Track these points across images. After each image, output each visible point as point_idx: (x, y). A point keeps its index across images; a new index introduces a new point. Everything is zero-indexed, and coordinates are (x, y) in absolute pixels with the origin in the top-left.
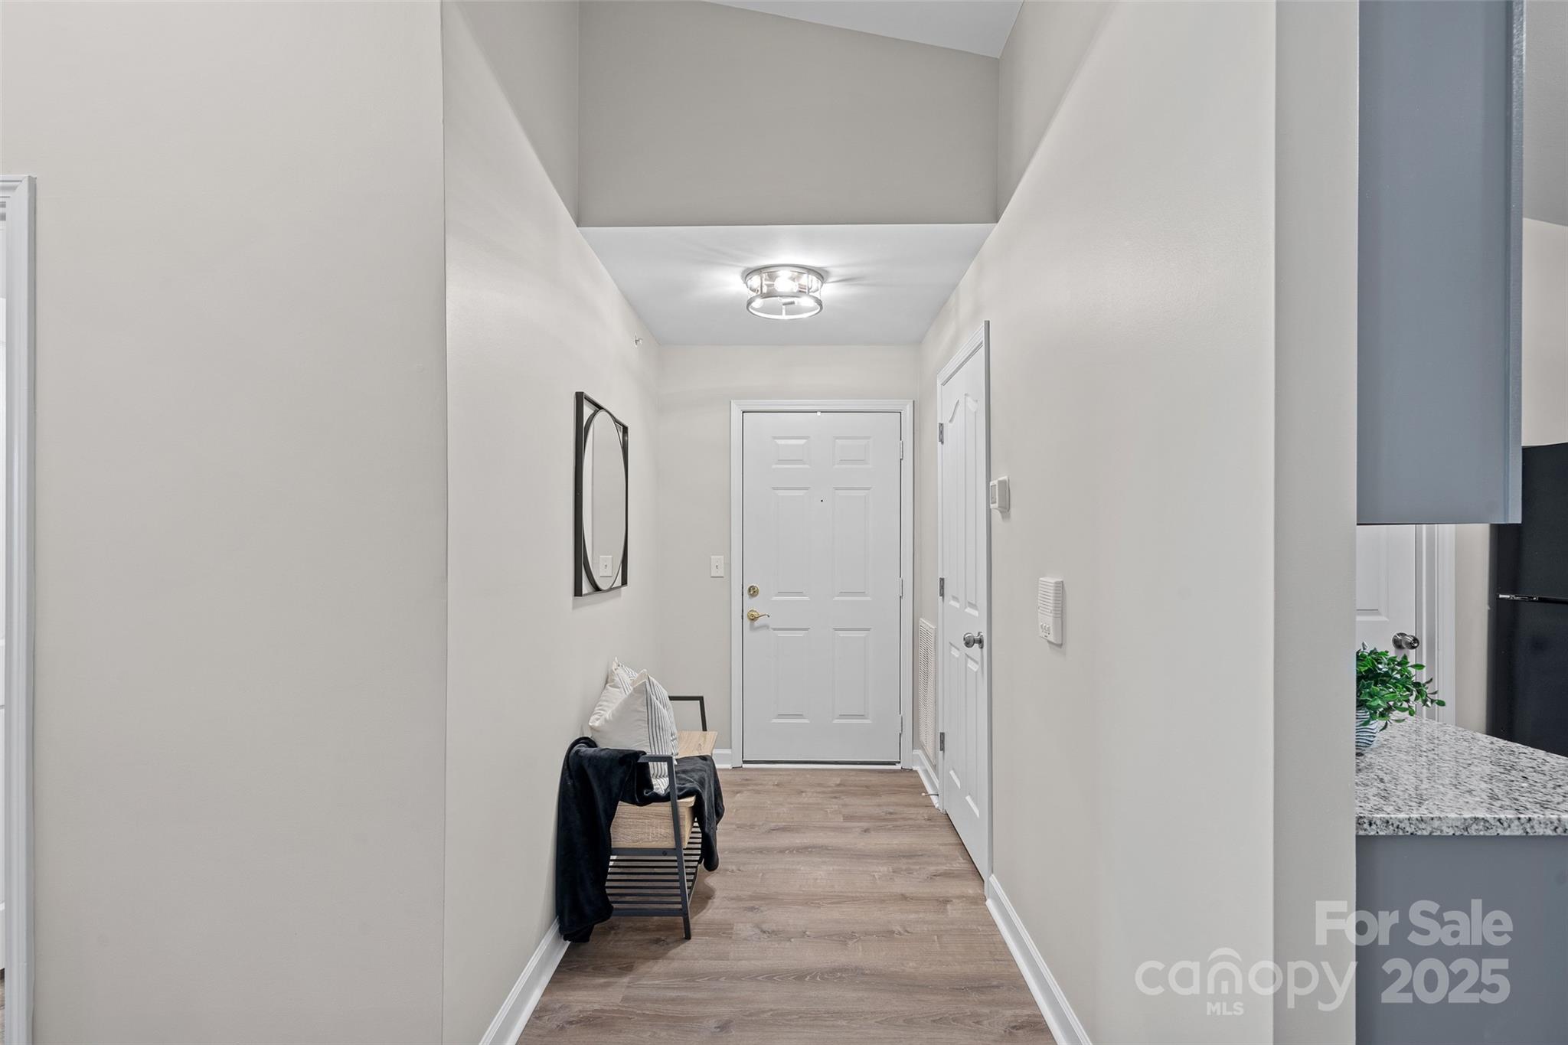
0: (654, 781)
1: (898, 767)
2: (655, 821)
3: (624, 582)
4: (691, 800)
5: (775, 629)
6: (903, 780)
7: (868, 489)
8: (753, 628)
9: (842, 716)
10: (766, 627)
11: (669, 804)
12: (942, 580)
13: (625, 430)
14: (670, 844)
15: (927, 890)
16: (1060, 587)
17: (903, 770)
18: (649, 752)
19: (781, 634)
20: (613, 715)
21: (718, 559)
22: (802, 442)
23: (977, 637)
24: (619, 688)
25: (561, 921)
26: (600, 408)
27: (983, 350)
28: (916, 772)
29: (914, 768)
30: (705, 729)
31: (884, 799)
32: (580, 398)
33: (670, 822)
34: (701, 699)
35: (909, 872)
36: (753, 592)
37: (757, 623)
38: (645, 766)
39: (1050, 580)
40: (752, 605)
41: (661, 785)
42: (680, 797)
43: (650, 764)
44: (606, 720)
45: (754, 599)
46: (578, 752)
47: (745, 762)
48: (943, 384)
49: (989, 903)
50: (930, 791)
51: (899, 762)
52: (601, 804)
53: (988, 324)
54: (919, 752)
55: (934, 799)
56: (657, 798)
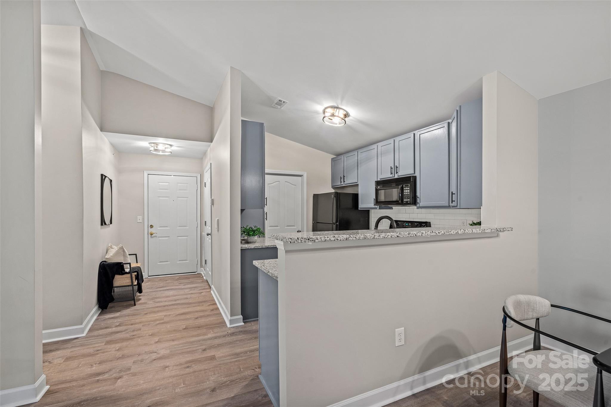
0: (125, 270)
1: (196, 273)
2: (126, 279)
3: (111, 223)
4: (136, 273)
5: (158, 237)
6: (198, 275)
7: (187, 197)
8: (151, 237)
9: (180, 261)
10: (156, 236)
11: (130, 274)
12: (206, 222)
13: (111, 181)
14: (130, 284)
15: (198, 292)
16: (218, 220)
17: (198, 274)
18: (124, 262)
19: (160, 238)
20: (113, 254)
21: (140, 218)
22: (167, 184)
23: (210, 233)
24: (113, 249)
25: (99, 304)
26: (106, 177)
27: (210, 169)
28: (201, 274)
29: (201, 273)
30: (137, 262)
31: (191, 279)
32: (102, 175)
33: (130, 279)
34: (136, 255)
35: (194, 290)
36: (152, 226)
37: (153, 236)
38: (123, 265)
39: (217, 219)
40: (151, 230)
41: (127, 270)
42: (133, 273)
43: (124, 265)
44: (111, 256)
45: (152, 229)
46: (103, 263)
47: (149, 276)
48: (206, 172)
49: (212, 292)
50: (203, 275)
51: (197, 272)
52: (110, 275)
53: (211, 163)
54: (202, 269)
55: (204, 277)
56: (127, 273)
